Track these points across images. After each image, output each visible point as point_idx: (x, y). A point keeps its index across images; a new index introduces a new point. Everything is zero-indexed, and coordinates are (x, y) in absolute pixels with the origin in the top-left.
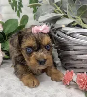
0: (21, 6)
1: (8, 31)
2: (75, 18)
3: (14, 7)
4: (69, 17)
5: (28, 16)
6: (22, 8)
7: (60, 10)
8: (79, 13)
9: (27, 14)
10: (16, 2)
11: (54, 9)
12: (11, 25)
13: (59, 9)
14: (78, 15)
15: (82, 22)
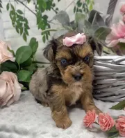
0: (27, 27)
5: (35, 39)
6: (28, 30)
8: (97, 34)
10: (21, 24)
12: (22, 53)
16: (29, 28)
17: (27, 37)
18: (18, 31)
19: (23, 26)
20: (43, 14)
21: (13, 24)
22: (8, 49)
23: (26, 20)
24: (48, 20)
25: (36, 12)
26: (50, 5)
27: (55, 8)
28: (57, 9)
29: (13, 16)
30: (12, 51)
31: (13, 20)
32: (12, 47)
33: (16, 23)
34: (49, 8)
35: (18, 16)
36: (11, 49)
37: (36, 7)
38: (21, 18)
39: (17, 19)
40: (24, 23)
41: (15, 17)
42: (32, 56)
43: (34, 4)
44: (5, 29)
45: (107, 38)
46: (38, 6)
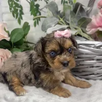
1: (14, 39)
2: (76, 29)
3: (15, 15)
4: (71, 28)
5: (28, 23)
6: (23, 16)
7: (63, 22)
8: (79, 23)
10: (17, 10)
11: (58, 20)
12: (16, 34)
13: (62, 20)
14: (78, 25)
15: (82, 32)
16: (23, 14)
19: (19, 11)
21: (10, 9)
22: (5, 30)
23: (21, 7)
24: (40, 8)
25: (30, 1)
29: (10, 3)
30: (8, 32)
31: (11, 6)
32: (8, 28)
33: (13, 9)
36: (7, 30)
38: (17, 5)
39: (14, 5)
40: (19, 9)
41: (12, 3)
42: (24, 37)
45: (88, 27)
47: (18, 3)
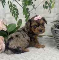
3: (14, 15)
6: (18, 15)
9: (21, 19)
10: (15, 12)
16: (19, 14)
17: (18, 18)
18: (13, 15)
19: (16, 13)
20: (26, 7)
21: (11, 11)
23: (17, 10)
25: (22, 6)
26: (30, 3)
27: (33, 4)
28: (34, 5)
29: (11, 7)
31: (11, 9)
33: (12, 11)
34: (29, 4)
35: (13, 8)
37: (23, 4)
38: (15, 9)
39: (13, 9)
40: (16, 11)
41: (12, 8)
43: (22, 1)
44: (6, 14)
46: (24, 3)
47: (16, 7)
